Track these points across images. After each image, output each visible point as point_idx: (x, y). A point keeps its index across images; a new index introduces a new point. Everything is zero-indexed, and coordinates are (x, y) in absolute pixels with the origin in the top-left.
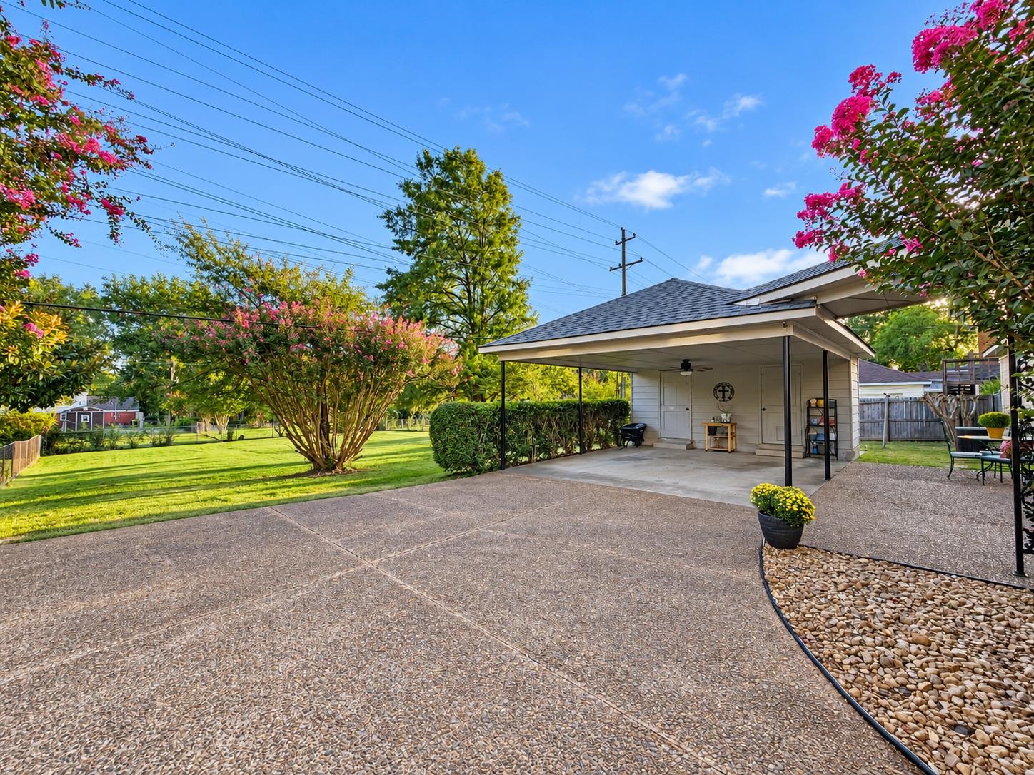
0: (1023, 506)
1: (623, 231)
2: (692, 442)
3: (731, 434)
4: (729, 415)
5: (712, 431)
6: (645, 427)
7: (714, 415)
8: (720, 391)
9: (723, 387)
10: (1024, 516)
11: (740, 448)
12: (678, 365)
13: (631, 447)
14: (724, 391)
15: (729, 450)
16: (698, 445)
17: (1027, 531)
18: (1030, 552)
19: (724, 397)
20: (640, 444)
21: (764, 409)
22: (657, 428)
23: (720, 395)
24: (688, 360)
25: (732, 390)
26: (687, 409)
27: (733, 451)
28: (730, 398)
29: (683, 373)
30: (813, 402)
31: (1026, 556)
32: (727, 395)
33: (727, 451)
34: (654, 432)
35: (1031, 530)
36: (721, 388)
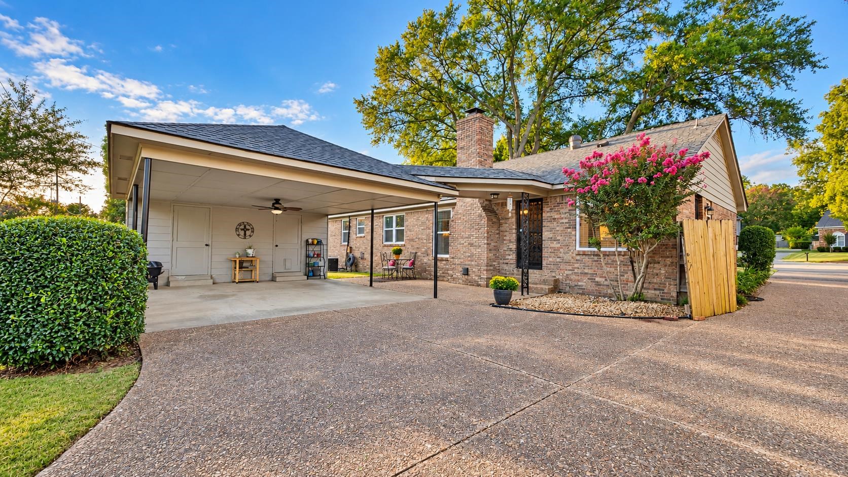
2: (212, 277)
7: (236, 251)
8: (242, 229)
9: (245, 226)
11: (261, 279)
14: (245, 230)
15: (257, 280)
16: (219, 279)
19: (245, 234)
21: (277, 246)
22: (168, 265)
23: (242, 233)
25: (253, 232)
26: (207, 245)
28: (250, 236)
30: (310, 241)
32: (248, 233)
33: (255, 281)
36: (242, 227)
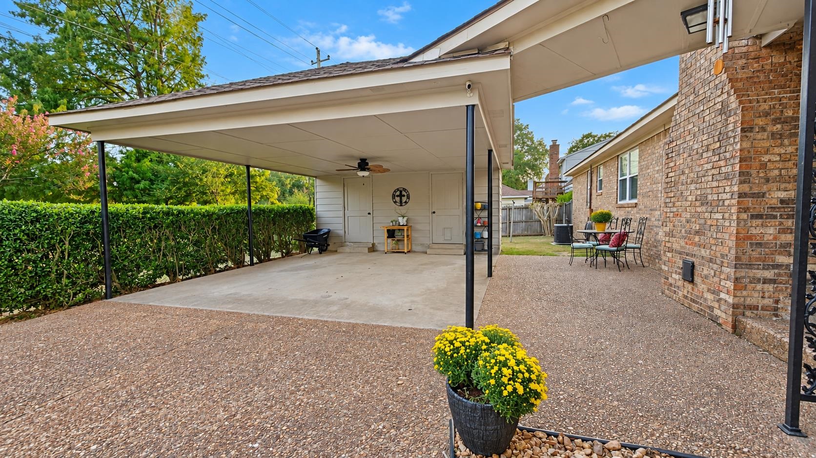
0: (805, 330)
1: (318, 52)
2: (373, 244)
3: (408, 236)
4: (405, 219)
5: (391, 234)
6: (329, 232)
7: (393, 219)
8: (397, 196)
9: (401, 192)
10: (806, 343)
11: (415, 248)
12: (355, 164)
13: (316, 254)
14: (401, 196)
15: (406, 251)
16: (380, 247)
17: (807, 367)
18: (810, 398)
19: (401, 201)
20: (325, 250)
21: (434, 212)
22: (342, 232)
23: (398, 200)
24: (366, 159)
25: (408, 197)
26: (369, 214)
27: (409, 252)
28: (406, 202)
29: (361, 174)
31: (804, 404)
32: (404, 199)
33: (404, 252)
34: (338, 236)
35: (814, 365)
36: (399, 193)
